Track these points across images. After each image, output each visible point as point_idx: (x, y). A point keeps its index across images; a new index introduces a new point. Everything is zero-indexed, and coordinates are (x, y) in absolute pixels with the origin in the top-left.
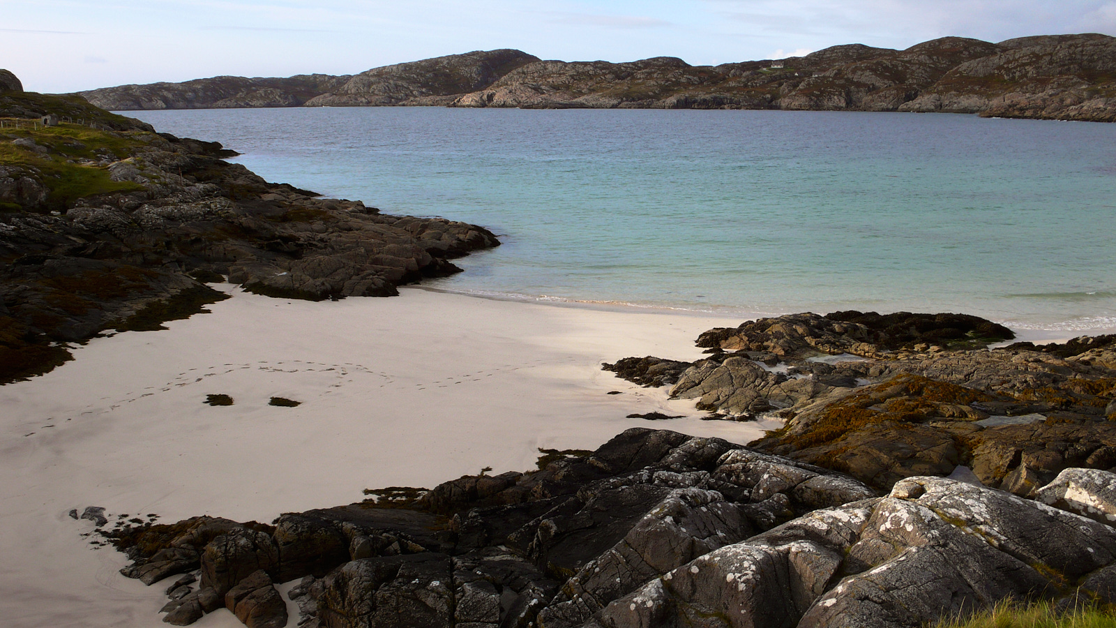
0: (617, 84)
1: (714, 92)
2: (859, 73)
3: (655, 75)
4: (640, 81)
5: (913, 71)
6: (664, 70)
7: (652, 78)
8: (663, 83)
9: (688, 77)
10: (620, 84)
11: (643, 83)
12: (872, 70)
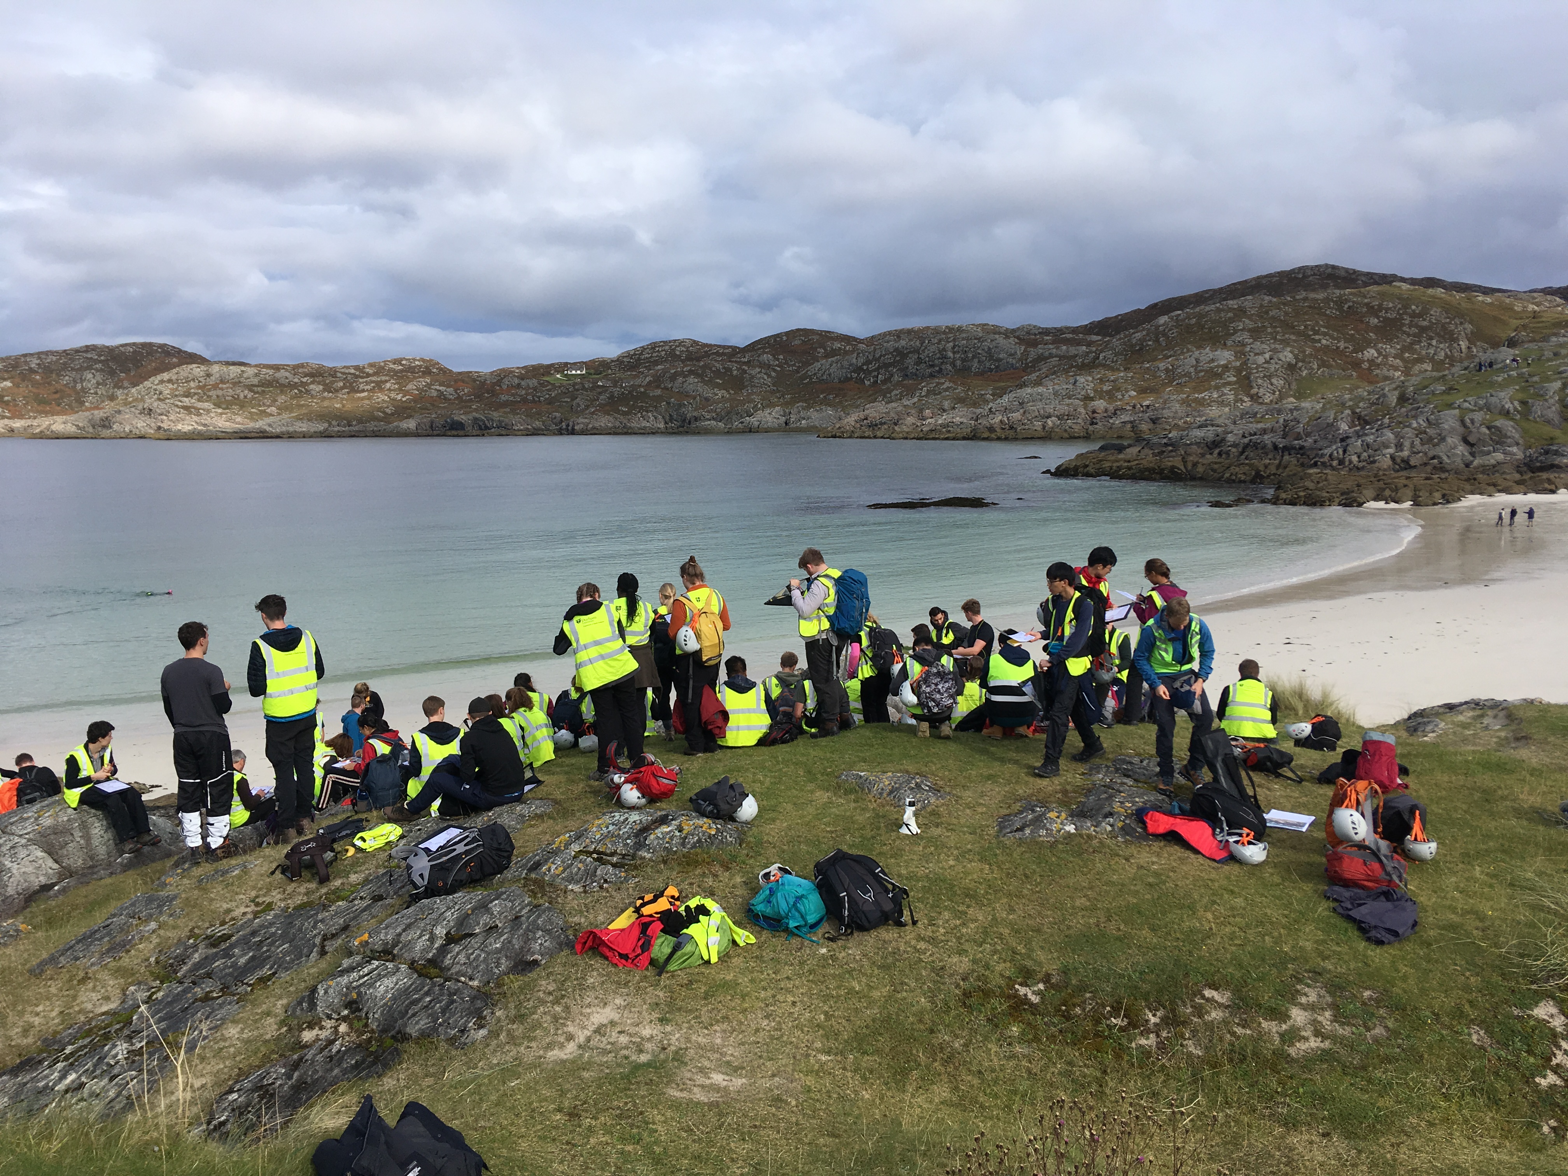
0: (324, 398)
1: (476, 410)
2: (680, 379)
3: (388, 385)
4: (363, 395)
5: (753, 377)
6: (402, 377)
7: (381, 390)
8: (399, 397)
9: (438, 387)
10: (330, 398)
11: (369, 398)
12: (697, 375)
